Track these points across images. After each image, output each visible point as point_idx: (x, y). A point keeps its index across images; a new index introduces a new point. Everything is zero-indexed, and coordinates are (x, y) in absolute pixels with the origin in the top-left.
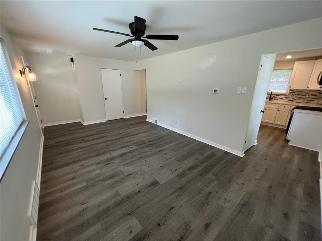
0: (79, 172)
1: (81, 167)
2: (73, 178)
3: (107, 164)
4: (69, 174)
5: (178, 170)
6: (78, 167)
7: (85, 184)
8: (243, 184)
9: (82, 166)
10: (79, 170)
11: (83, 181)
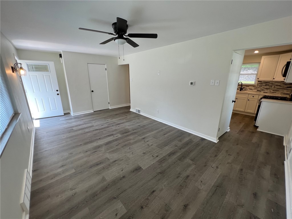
2: (63, 166)
3: (94, 152)
5: (159, 156)
7: (74, 171)
8: (217, 167)
9: (71, 154)
10: (68, 158)
11: (72, 168)
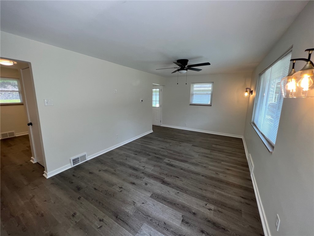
0: (222, 170)
1: (219, 173)
2: (228, 169)
3: (200, 163)
4: (229, 174)
6: (221, 174)
7: (222, 163)
9: (217, 174)
10: (221, 172)
11: (222, 164)
